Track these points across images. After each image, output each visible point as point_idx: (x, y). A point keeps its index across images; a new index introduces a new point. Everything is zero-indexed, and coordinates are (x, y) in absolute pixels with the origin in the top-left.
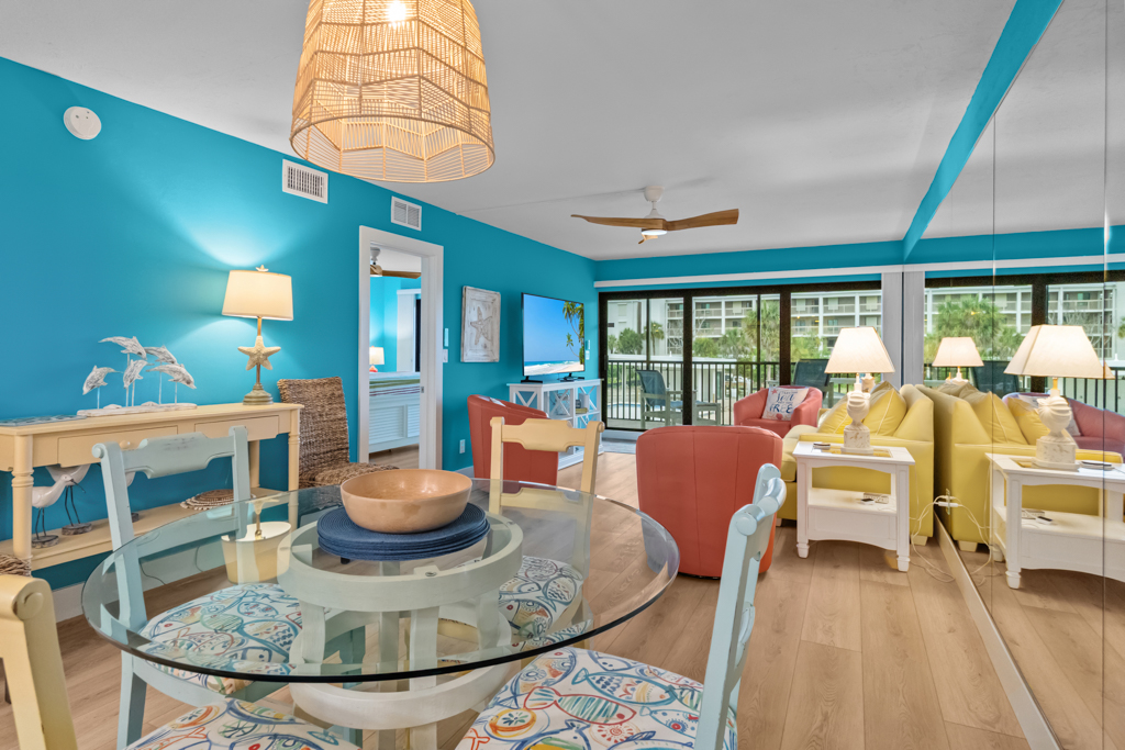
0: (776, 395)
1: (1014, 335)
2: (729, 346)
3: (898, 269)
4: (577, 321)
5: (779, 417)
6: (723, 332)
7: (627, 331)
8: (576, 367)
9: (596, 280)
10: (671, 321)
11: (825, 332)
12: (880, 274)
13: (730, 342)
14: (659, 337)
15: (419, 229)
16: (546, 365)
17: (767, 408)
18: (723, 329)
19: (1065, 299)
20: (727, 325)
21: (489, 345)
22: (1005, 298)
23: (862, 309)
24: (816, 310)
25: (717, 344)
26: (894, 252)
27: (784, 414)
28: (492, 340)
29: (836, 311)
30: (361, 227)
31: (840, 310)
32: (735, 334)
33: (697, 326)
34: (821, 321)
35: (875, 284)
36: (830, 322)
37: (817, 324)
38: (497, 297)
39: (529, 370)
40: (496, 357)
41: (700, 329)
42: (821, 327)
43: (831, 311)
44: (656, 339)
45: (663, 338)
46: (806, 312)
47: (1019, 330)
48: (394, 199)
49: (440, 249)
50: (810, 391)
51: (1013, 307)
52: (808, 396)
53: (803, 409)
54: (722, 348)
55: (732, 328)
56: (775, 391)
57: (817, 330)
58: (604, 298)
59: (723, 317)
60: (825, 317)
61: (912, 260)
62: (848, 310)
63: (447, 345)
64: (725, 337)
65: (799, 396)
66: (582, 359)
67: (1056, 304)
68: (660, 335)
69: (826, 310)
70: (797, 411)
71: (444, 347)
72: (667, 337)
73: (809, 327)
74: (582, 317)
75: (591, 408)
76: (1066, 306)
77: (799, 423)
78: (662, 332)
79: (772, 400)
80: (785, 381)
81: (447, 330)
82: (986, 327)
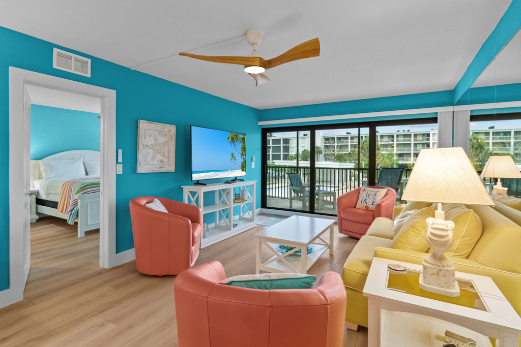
0: (365, 192)
1: (489, 152)
2: (352, 157)
3: (450, 109)
4: (239, 145)
5: (367, 208)
6: (349, 151)
7: (305, 150)
8: (239, 173)
9: (260, 121)
10: (325, 146)
11: (397, 151)
12: (437, 113)
13: (352, 155)
14: (320, 153)
15: (89, 75)
16: (211, 173)
17: (359, 201)
18: (349, 149)
19: (515, 135)
20: (351, 148)
21: (165, 160)
22: (484, 134)
23: (415, 140)
24: (393, 141)
25: (346, 156)
26: (448, 97)
27: (370, 206)
28: (168, 157)
29: (402, 141)
30: (11, 68)
31: (404, 140)
32: (355, 151)
33: (337, 148)
34: (395, 145)
35: (434, 120)
36: (400, 146)
37: (393, 147)
38: (173, 129)
39: (196, 177)
40: (172, 168)
41: (338, 149)
42: (395, 148)
43: (400, 141)
44: (318, 154)
45: (321, 153)
46: (388, 141)
47: (491, 150)
48: (55, 50)
49: (113, 93)
50: (388, 190)
51: (488, 139)
52: (386, 194)
53: (383, 204)
54: (348, 158)
55: (353, 149)
56: (364, 190)
57: (393, 150)
58: (265, 131)
59: (349, 144)
60: (397, 144)
61: (460, 103)
62: (408, 140)
63: (120, 160)
64: (350, 153)
65: (380, 194)
66: (243, 168)
67: (510, 137)
68: (320, 152)
69: (398, 141)
70: (379, 206)
71: (117, 162)
72: (323, 153)
73: (389, 149)
74: (244, 143)
75: (249, 198)
76: (516, 138)
77: (380, 216)
78: (321, 151)
79: (363, 196)
80: (372, 183)
81: (120, 151)
82: (477, 149)
